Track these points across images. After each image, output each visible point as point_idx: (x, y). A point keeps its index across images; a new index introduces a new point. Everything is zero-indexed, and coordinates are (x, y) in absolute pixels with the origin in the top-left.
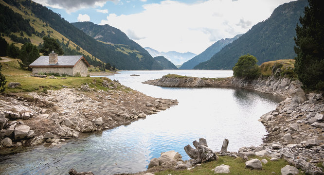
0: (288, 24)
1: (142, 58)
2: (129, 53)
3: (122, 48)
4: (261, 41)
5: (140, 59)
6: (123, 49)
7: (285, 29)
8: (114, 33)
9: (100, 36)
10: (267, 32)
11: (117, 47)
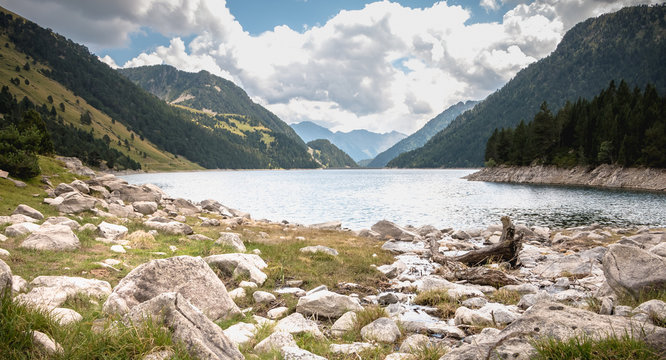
0: (590, 65)
1: (272, 144)
2: (247, 133)
3: (231, 121)
4: (531, 104)
5: (268, 146)
6: (233, 125)
7: (584, 77)
8: (219, 90)
9: (189, 97)
10: (545, 84)
11: (221, 119)
